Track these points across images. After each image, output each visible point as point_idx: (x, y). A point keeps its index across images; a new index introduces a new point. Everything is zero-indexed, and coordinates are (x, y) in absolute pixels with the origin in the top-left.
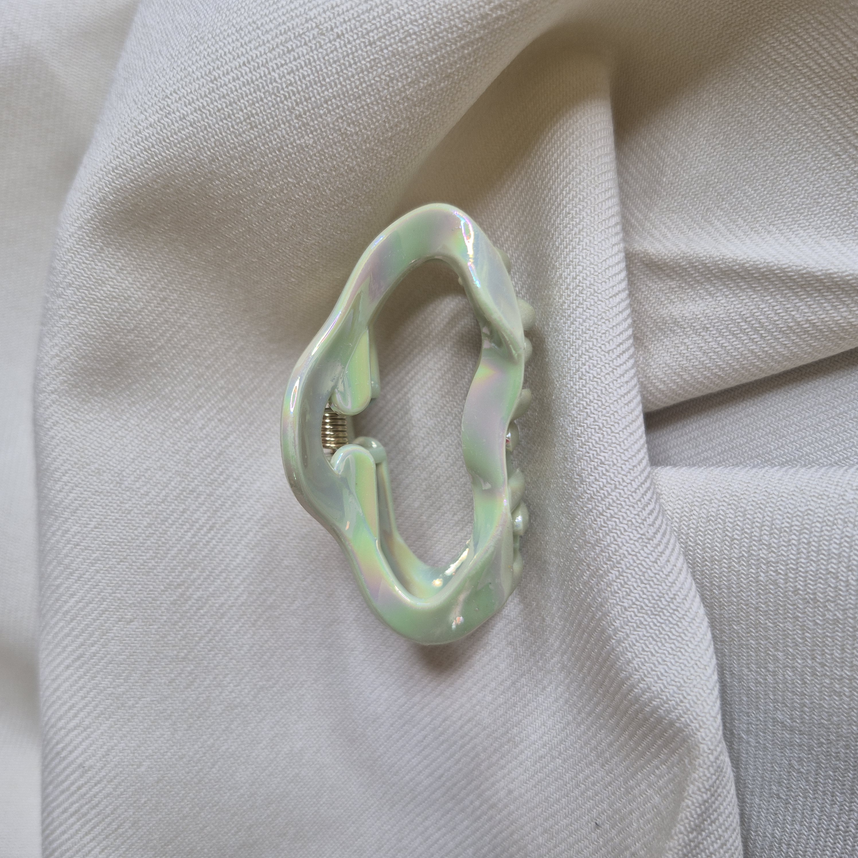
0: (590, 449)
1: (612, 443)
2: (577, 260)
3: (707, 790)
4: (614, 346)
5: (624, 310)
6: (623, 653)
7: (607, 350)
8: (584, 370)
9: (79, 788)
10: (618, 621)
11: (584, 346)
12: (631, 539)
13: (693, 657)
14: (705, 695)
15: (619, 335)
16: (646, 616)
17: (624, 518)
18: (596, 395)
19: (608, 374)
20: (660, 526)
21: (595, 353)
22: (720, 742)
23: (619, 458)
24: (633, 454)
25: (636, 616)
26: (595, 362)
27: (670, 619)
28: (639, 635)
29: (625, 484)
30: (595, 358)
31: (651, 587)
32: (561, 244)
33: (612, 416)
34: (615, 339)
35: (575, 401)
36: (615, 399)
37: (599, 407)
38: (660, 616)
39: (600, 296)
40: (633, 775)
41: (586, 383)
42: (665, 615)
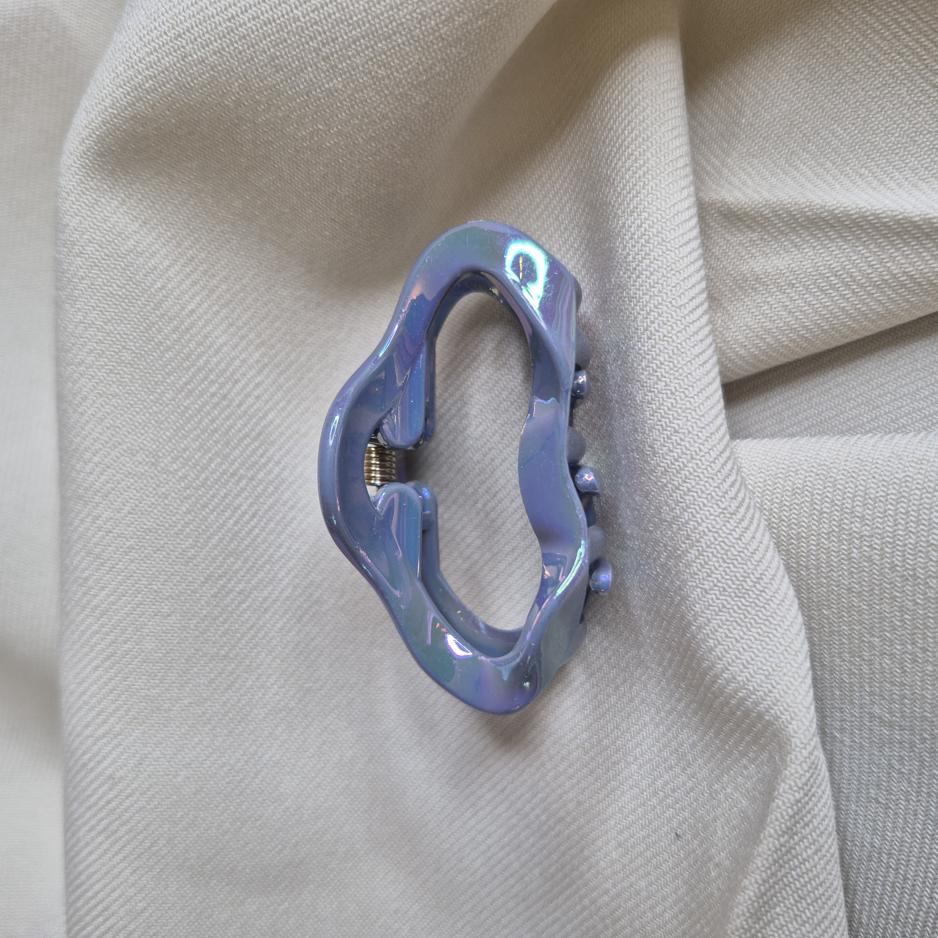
0: (662, 417)
1: (687, 409)
2: (642, 206)
3: (800, 788)
4: (686, 301)
5: (696, 260)
6: (704, 641)
7: (678, 305)
8: (653, 329)
9: (108, 802)
10: (698, 606)
11: (652, 302)
12: (711, 515)
13: (783, 642)
14: (796, 684)
15: (691, 288)
16: (729, 599)
17: (703, 492)
18: (667, 356)
19: (680, 332)
20: (743, 500)
21: (665, 308)
22: (814, 735)
23: (694, 425)
24: (710, 420)
25: (718, 599)
26: (665, 319)
27: (756, 601)
28: (721, 620)
29: (702, 454)
30: (665, 315)
31: (735, 566)
32: (623, 189)
33: (686, 379)
34: (686, 293)
35: (643, 364)
36: (688, 359)
37: (671, 369)
38: (744, 598)
39: (668, 245)
40: (718, 779)
41: (656, 343)
42: (750, 597)
